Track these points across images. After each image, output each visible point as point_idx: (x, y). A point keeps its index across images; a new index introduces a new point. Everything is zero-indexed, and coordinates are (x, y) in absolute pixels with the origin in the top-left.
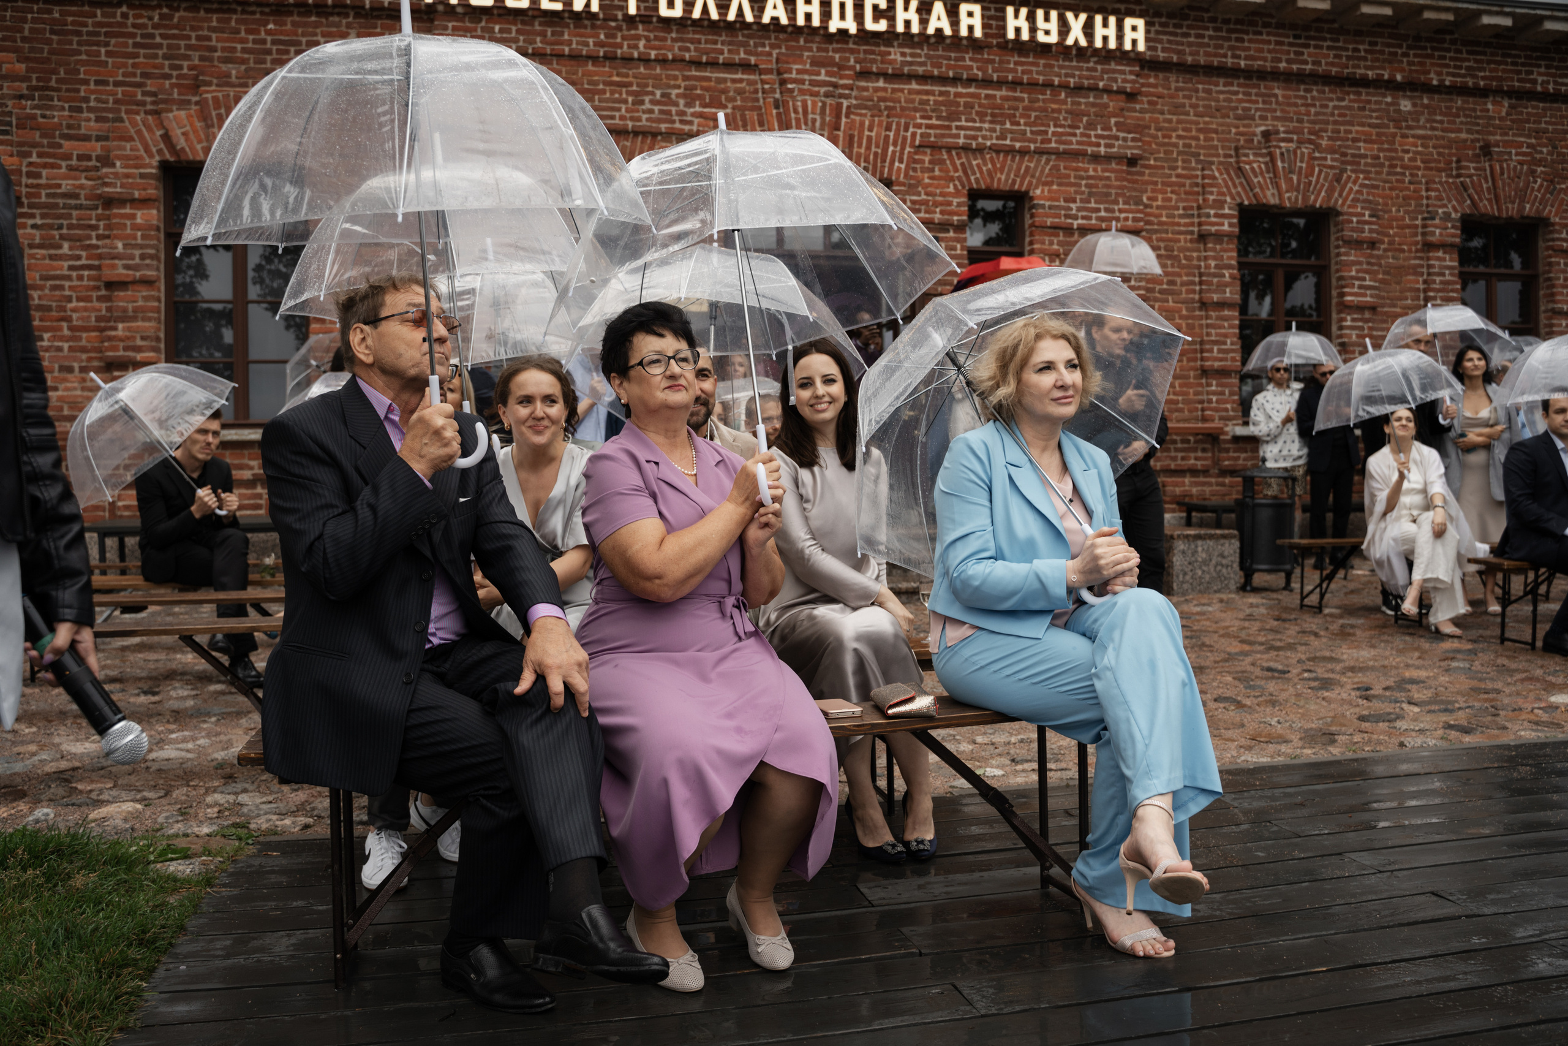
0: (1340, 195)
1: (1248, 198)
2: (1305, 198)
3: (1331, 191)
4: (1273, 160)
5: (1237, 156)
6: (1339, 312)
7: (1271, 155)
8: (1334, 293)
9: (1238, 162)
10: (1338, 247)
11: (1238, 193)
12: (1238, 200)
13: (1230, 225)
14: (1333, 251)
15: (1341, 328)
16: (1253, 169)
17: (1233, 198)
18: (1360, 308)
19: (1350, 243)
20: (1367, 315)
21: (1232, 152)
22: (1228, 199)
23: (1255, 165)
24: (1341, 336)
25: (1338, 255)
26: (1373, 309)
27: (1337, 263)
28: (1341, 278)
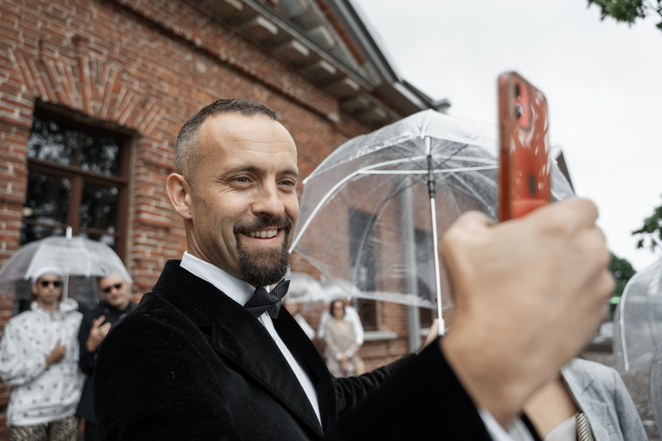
0: (144, 119)
1: (48, 94)
2: (110, 112)
3: (135, 114)
4: (80, 65)
5: (41, 48)
6: (135, 228)
7: (79, 61)
8: (132, 210)
9: (40, 55)
10: (138, 167)
11: (37, 87)
12: (36, 93)
13: (22, 115)
14: (133, 171)
15: (136, 244)
16: (57, 68)
17: (29, 88)
18: (155, 227)
19: (148, 164)
20: (161, 234)
21: (36, 44)
22: (24, 88)
23: (60, 65)
24: (135, 252)
25: (138, 174)
26: (167, 229)
27: (137, 182)
28: (138, 196)
